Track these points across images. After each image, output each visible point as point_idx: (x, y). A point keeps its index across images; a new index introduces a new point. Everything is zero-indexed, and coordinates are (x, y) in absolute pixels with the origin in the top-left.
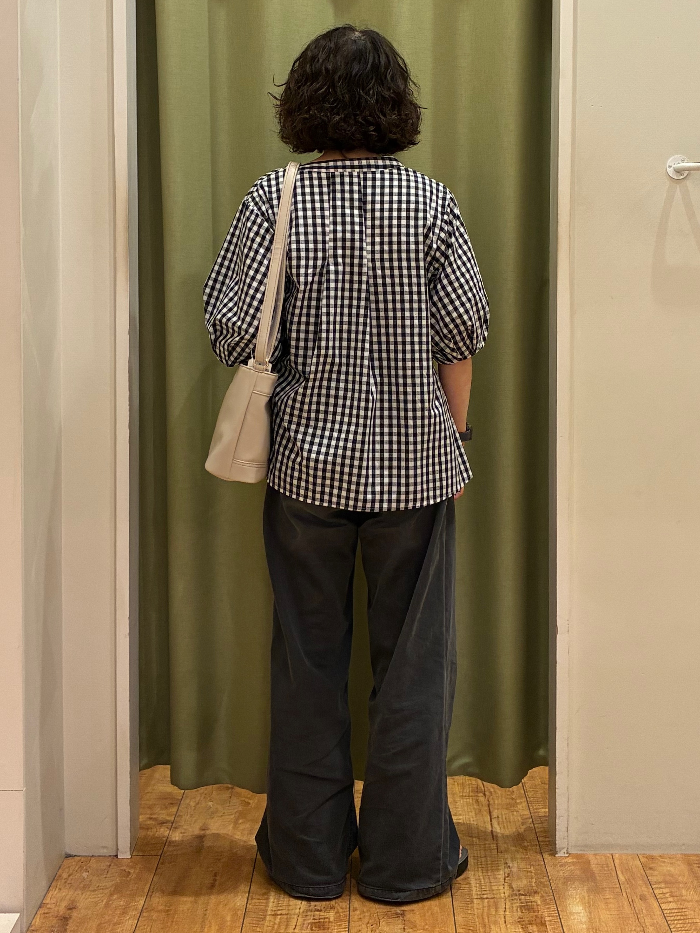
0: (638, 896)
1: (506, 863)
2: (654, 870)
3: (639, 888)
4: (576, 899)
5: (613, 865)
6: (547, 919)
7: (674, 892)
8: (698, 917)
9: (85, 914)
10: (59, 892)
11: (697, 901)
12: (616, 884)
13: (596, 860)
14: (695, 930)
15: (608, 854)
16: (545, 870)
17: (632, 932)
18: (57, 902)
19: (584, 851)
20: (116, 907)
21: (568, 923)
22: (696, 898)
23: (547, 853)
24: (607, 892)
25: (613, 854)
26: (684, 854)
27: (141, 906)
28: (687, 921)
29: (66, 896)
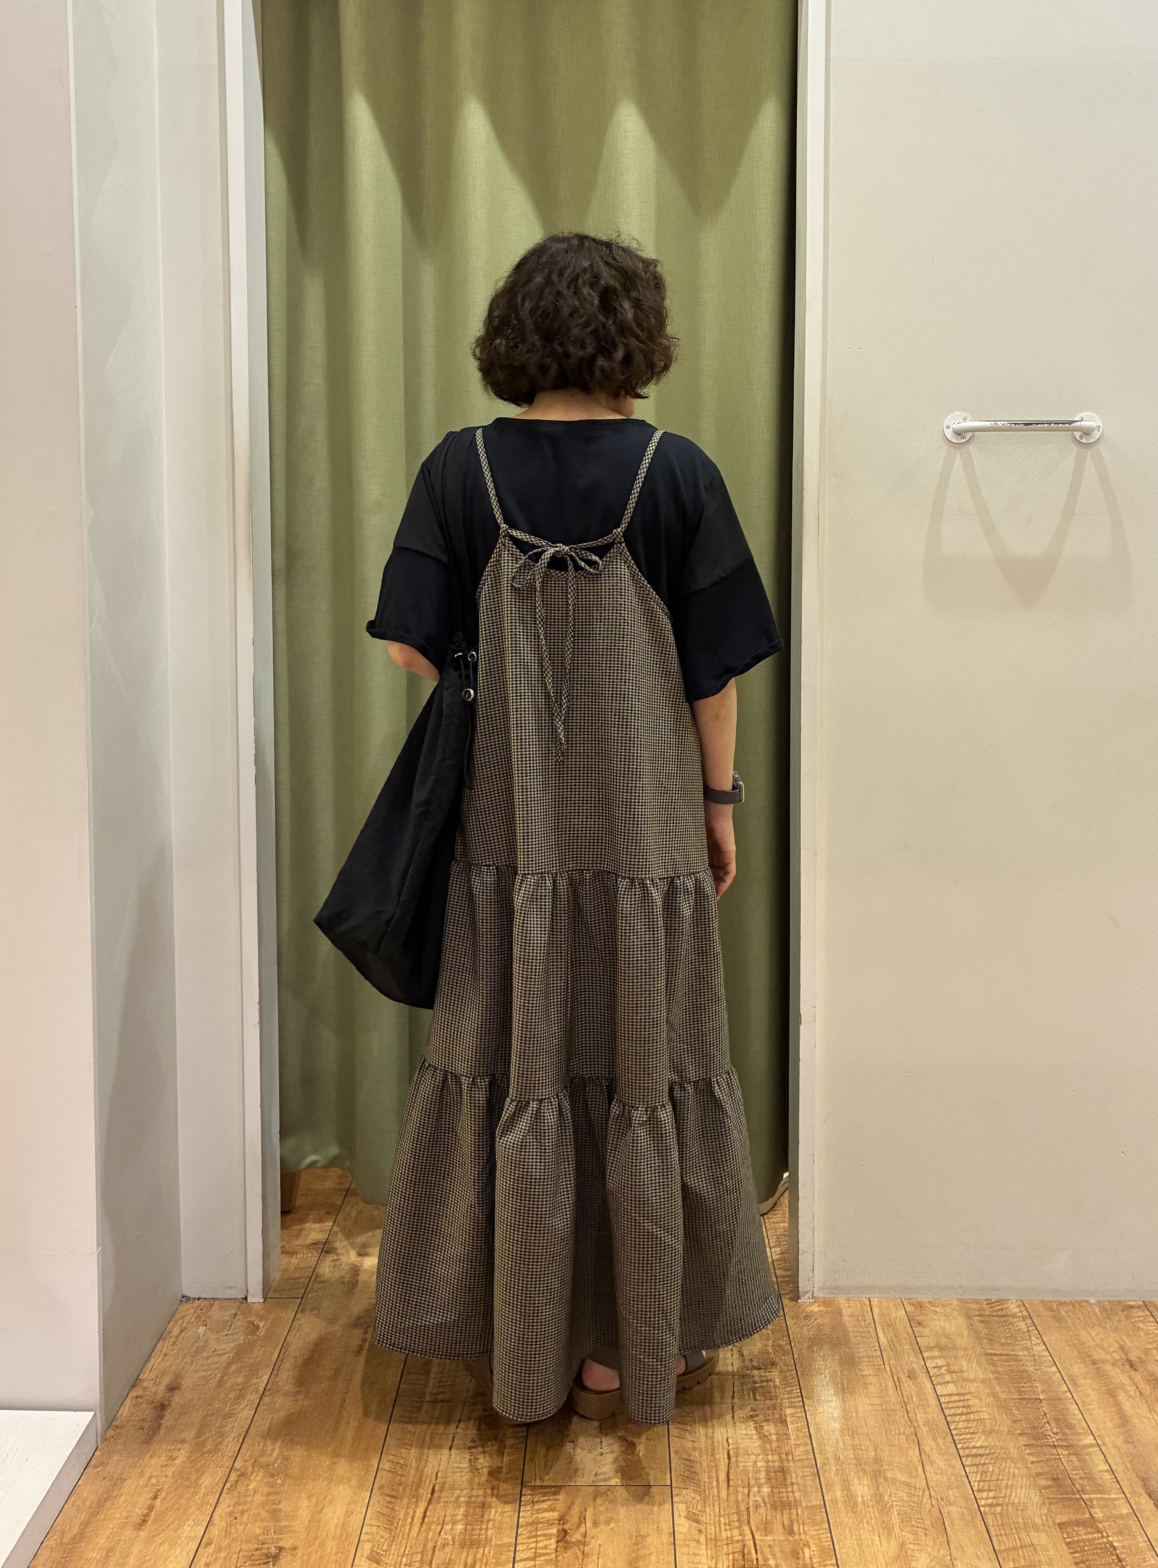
0: (906, 1371)
2: (924, 1327)
3: (906, 1357)
4: (825, 1377)
5: (870, 1316)
6: (789, 1411)
7: (952, 1365)
8: (985, 1409)
9: (190, 1398)
10: (163, 1360)
11: (983, 1381)
12: (876, 1350)
13: (849, 1310)
14: (983, 1432)
15: (864, 1299)
16: (785, 1325)
17: (900, 1437)
18: (157, 1377)
19: (834, 1294)
20: (232, 1386)
21: (815, 1419)
22: (981, 1375)
23: (788, 1296)
24: (864, 1364)
25: (871, 1299)
26: (961, 1301)
27: (264, 1385)
28: (972, 1416)
29: (171, 1366)
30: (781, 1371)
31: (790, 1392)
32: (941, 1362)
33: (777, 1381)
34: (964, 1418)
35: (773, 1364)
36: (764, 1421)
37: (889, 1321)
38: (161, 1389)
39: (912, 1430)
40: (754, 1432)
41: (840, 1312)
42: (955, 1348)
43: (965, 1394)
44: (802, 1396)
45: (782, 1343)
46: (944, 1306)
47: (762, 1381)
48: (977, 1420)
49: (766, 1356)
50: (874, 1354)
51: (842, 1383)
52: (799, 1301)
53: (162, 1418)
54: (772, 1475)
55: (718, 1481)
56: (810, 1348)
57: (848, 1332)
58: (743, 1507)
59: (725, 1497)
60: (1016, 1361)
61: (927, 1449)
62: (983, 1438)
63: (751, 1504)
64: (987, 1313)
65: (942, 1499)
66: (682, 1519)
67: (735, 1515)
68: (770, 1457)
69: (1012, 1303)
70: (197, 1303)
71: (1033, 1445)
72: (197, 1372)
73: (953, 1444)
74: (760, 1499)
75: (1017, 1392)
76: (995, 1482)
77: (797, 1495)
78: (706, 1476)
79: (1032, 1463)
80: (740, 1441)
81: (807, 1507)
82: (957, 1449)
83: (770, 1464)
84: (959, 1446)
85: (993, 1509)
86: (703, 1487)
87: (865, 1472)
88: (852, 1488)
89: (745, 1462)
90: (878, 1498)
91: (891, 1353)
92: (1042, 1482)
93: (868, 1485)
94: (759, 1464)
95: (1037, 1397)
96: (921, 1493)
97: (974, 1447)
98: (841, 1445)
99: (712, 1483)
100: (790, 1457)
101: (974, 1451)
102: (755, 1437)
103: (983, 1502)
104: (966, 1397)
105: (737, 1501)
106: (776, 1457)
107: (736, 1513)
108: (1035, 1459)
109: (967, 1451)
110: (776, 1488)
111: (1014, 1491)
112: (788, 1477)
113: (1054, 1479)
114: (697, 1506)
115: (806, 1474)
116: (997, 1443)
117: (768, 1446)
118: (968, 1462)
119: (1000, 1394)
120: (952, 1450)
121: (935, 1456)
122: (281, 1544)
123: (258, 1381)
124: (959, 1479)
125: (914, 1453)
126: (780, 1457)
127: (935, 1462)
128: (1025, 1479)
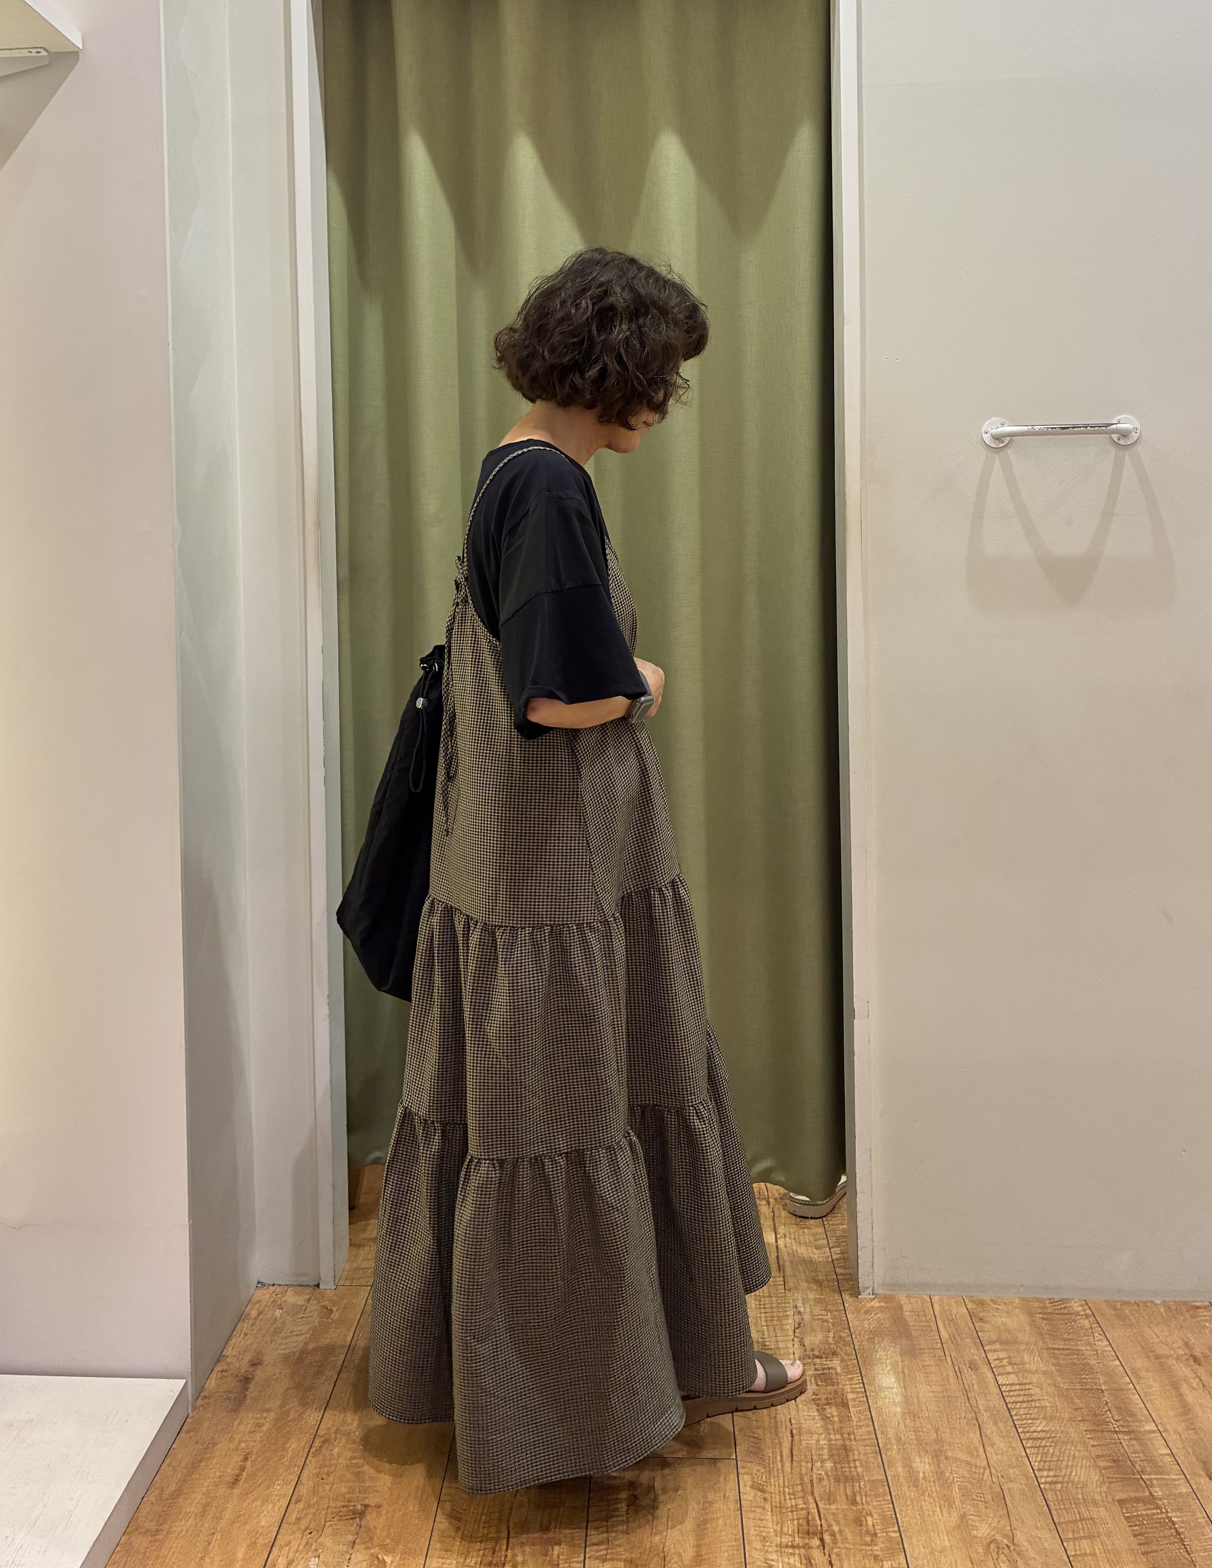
0: (968, 1364)
1: (796, 1307)
2: (985, 1322)
3: (968, 1349)
4: (887, 1366)
5: (932, 1312)
6: (850, 1396)
7: (1014, 1357)
8: (1046, 1398)
9: (272, 1373)
10: (244, 1338)
11: (1045, 1373)
12: (937, 1343)
13: (910, 1306)
14: (1044, 1418)
15: (925, 1296)
16: (845, 1318)
17: (962, 1421)
18: (240, 1354)
19: (894, 1290)
20: (310, 1363)
21: (876, 1404)
22: (1042, 1367)
23: (848, 1293)
24: (926, 1355)
25: (932, 1297)
26: (1022, 1299)
27: (341, 1363)
28: (1033, 1404)
29: (251, 1344)
30: (842, 1360)
31: (852, 1380)
32: (1002, 1355)
33: (839, 1370)
34: (1024, 1405)
35: (834, 1354)
36: (827, 1404)
37: (950, 1317)
38: (243, 1365)
39: (973, 1415)
40: (816, 1414)
41: (901, 1307)
42: (1016, 1342)
43: (1025, 1384)
44: (863, 1383)
45: (843, 1335)
46: (1005, 1304)
47: (823, 1369)
48: (1038, 1407)
49: (827, 1346)
50: (935, 1347)
51: (904, 1373)
52: (859, 1297)
53: (247, 1390)
54: (835, 1452)
55: (782, 1456)
56: (870, 1340)
57: (909, 1326)
58: (806, 1479)
59: (789, 1470)
60: (1078, 1354)
61: (988, 1432)
62: (1044, 1423)
63: (815, 1476)
64: (1049, 1311)
65: (1002, 1476)
66: (748, 1488)
67: (799, 1486)
68: (832, 1436)
69: (1075, 1302)
70: (272, 1289)
71: (1094, 1430)
72: (277, 1350)
73: (1014, 1429)
74: (823, 1473)
75: (1079, 1383)
76: (1055, 1463)
77: (860, 1470)
78: (771, 1451)
79: (1092, 1446)
80: (803, 1421)
81: (869, 1481)
82: (1018, 1433)
83: (833, 1442)
84: (1020, 1430)
85: (1053, 1486)
86: (767, 1461)
87: (927, 1451)
88: (914, 1465)
89: (808, 1440)
90: (940, 1475)
91: (952, 1346)
92: (1102, 1464)
93: (929, 1463)
94: (822, 1442)
95: (1099, 1387)
96: (982, 1471)
97: (1035, 1431)
98: (902, 1427)
99: (776, 1458)
100: (852, 1437)
101: (1035, 1435)
102: (817, 1418)
103: (1043, 1480)
104: (1027, 1387)
105: (801, 1474)
106: (838, 1437)
107: (800, 1484)
108: (1096, 1443)
109: (1028, 1435)
110: (838, 1463)
111: (1074, 1471)
112: (851, 1454)
113: (1114, 1461)
114: (762, 1478)
115: (868, 1452)
116: (1058, 1428)
117: (831, 1427)
118: (1029, 1444)
119: (1061, 1385)
120: (1012, 1434)
121: (996, 1438)
122: (366, 1502)
123: (335, 1358)
124: (1020, 1459)
125: (975, 1436)
126: (843, 1437)
127: (995, 1444)
128: (1085, 1461)
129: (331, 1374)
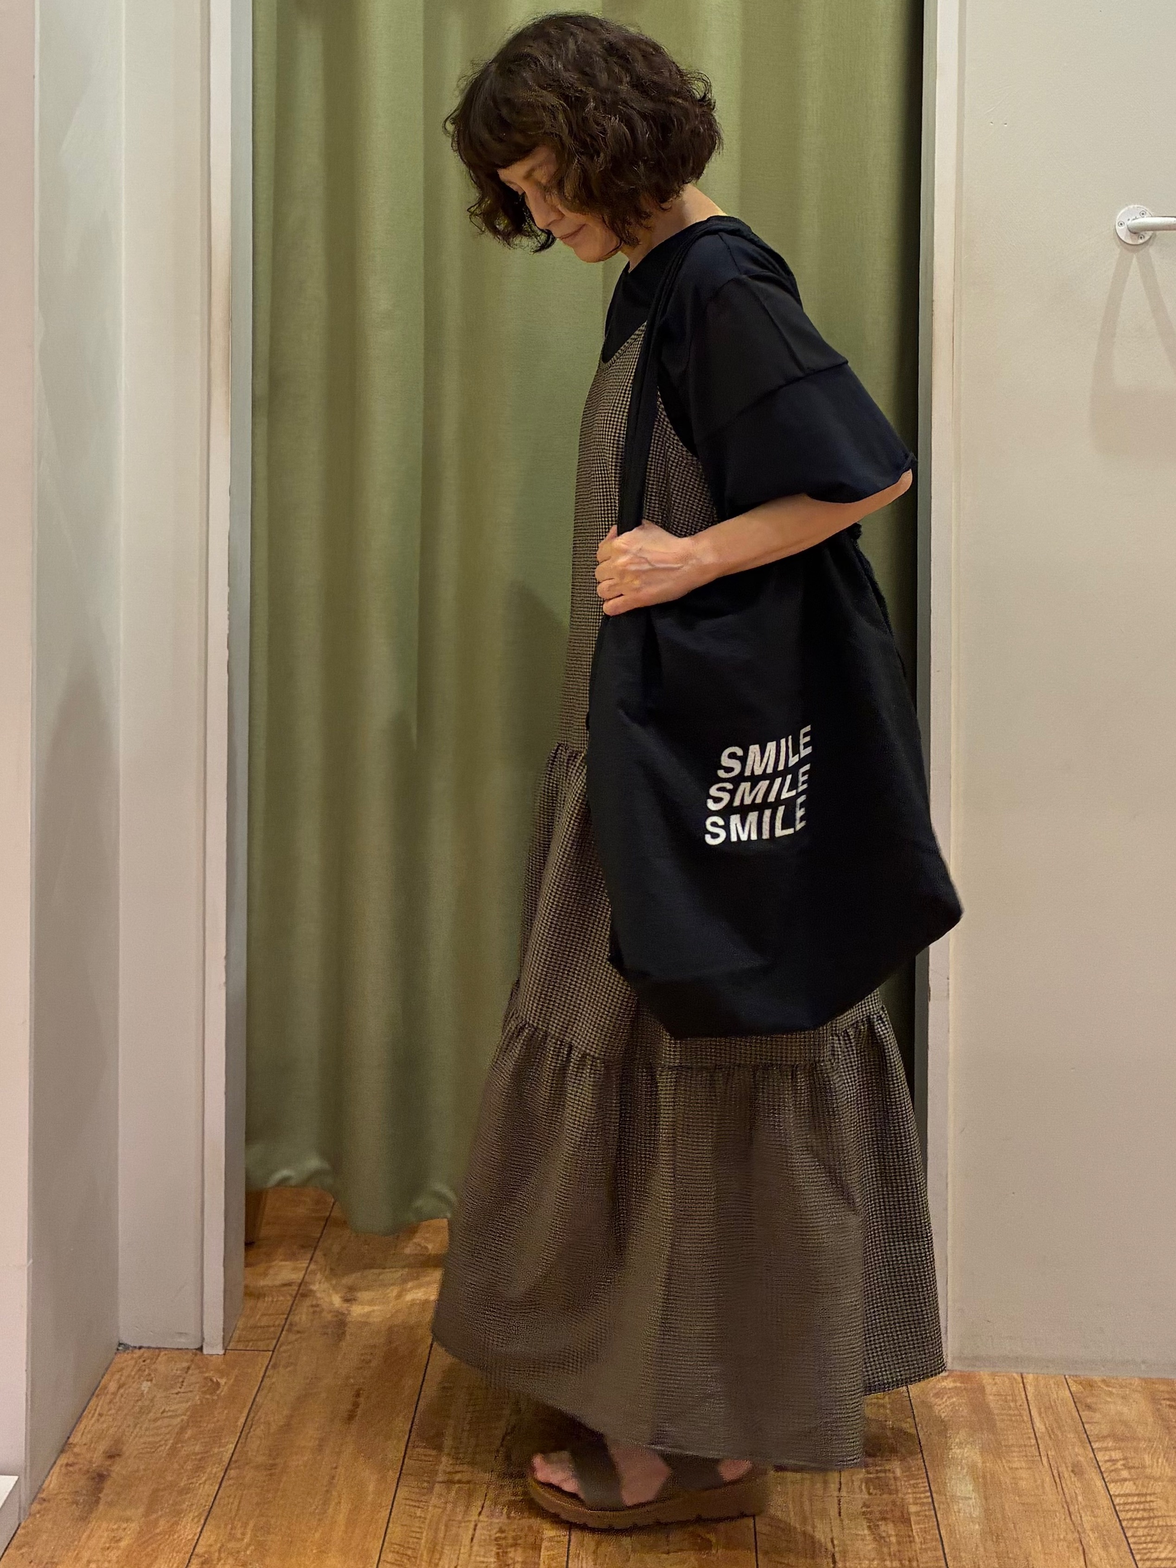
0: (1070, 1466)
2: (1094, 1411)
3: (1070, 1449)
4: (963, 1470)
5: (1024, 1396)
6: (912, 1508)
8: (1172, 1513)
10: (98, 1420)
11: (1170, 1478)
14: (1170, 1540)
17: (1060, 1543)
21: (947, 1519)
22: (1169, 1470)
24: (1015, 1454)
25: (1024, 1375)
27: (229, 1455)
28: (1156, 1522)
29: (108, 1428)
30: (902, 1459)
31: (914, 1486)
32: (1115, 1455)
33: (897, 1471)
34: (1144, 1523)
35: (893, 1450)
36: (881, 1519)
37: (1047, 1402)
38: (97, 1457)
39: (1076, 1535)
40: (867, 1531)
41: (982, 1389)
42: (1134, 1438)
43: (1147, 1494)
44: (931, 1492)
45: (903, 1425)
46: (1121, 1386)
47: (876, 1472)
48: (1162, 1526)
50: (1030, 1443)
51: (984, 1477)
53: (100, 1490)
56: (941, 1434)
57: (995, 1415)
61: (1095, 1559)
62: (1170, 1548)
68: (888, 1563)
70: (138, 1352)
72: (142, 1437)
73: (1129, 1554)
80: (849, 1543)
82: (1135, 1561)
84: (1137, 1557)
91: (1049, 1442)
97: (1157, 1559)
98: (982, 1551)
100: (914, 1564)
101: (1157, 1563)
102: (868, 1536)
104: (1148, 1498)
106: (896, 1564)
109: (1148, 1563)
117: (885, 1549)
120: (1127, 1562)
123: (222, 1449)
126: (901, 1564)
129: (214, 1470)
